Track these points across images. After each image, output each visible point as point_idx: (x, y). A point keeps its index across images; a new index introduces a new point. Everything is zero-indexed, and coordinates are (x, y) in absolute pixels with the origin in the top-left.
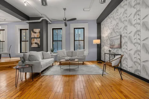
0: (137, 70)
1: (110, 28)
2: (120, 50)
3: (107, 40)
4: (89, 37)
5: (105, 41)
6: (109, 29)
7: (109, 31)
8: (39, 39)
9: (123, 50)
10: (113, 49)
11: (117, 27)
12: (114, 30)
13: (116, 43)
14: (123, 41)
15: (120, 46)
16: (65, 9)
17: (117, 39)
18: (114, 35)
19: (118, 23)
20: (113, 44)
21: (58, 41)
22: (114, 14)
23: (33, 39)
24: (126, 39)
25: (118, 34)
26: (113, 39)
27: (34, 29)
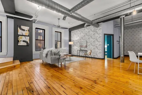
1: (80, 36)
2: (86, 48)
3: (77, 43)
4: (65, 40)
7: (78, 38)
8: (29, 37)
9: (88, 48)
11: (84, 37)
12: (82, 38)
13: (84, 45)
14: (88, 44)
15: (86, 47)
16: (59, 19)
17: (85, 43)
18: (82, 40)
19: (85, 35)
20: (82, 45)
22: (83, 30)
23: (20, 36)
24: (90, 44)
25: (85, 41)
26: (82, 42)
27: (22, 26)
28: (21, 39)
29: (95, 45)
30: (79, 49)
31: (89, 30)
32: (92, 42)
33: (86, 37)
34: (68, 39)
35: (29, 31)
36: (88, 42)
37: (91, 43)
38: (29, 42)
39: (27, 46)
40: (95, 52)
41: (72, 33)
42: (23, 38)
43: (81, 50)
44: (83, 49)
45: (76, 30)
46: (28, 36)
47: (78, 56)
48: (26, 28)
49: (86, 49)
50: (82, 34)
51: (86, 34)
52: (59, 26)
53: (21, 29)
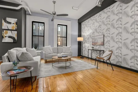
1: (92, 28)
3: (89, 38)
5: (87, 39)
7: (90, 31)
9: (106, 47)
10: (95, 46)
11: (100, 28)
12: (96, 30)
13: (99, 41)
14: (106, 40)
15: (103, 44)
16: (54, 2)
17: (100, 38)
18: (96, 34)
19: (100, 25)
20: (96, 42)
21: (38, 36)
22: (97, 18)
23: (4, 31)
24: (109, 39)
25: (101, 34)
26: (96, 37)
27: (7, 18)
28: (6, 34)
29: (120, 40)
30: (92, 49)
31: (109, 14)
32: (114, 35)
33: (103, 27)
34: (76, 33)
35: (16, 23)
36: (106, 35)
37: (112, 38)
38: (16, 38)
39: (13, 42)
40: (120, 55)
41: (82, 26)
42: (9, 33)
43: (93, 50)
45: (87, 20)
46: (16, 30)
48: (13, 20)
49: (102, 48)
50: (97, 24)
51: (103, 22)
53: (6, 22)
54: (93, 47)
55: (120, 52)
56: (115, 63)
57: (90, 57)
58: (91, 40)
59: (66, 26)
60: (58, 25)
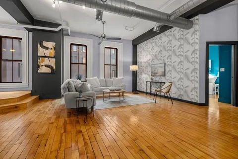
0: (180, 95)
2: (163, 78)
3: (147, 66)
5: (144, 68)
6: (150, 54)
7: (149, 57)
8: (54, 59)
9: (167, 78)
10: (155, 77)
11: (160, 55)
12: (156, 56)
13: (159, 71)
14: (167, 69)
15: (164, 75)
17: (161, 67)
18: (156, 62)
19: (161, 51)
20: (156, 71)
21: (79, 64)
22: (157, 40)
23: (40, 58)
24: (171, 68)
25: (161, 62)
26: (156, 66)
27: (43, 42)
28: (42, 62)
29: (182, 70)
30: (150, 80)
31: (171, 38)
32: (176, 64)
33: (164, 53)
34: (130, 59)
35: (55, 48)
36: (167, 64)
37: (174, 67)
38: (54, 68)
39: (52, 73)
40: (182, 87)
41: (139, 50)
42: (47, 62)
43: (152, 82)
44: (157, 79)
45: (145, 42)
46: (54, 57)
47: (146, 93)
48: (51, 45)
49: (163, 80)
50: (156, 49)
51: (164, 47)
52: (103, 35)
53: (42, 47)
54: (152, 79)
55: (181, 84)
56: (176, 97)
57: (148, 91)
58: (149, 69)
59: (115, 50)
60: (106, 48)
